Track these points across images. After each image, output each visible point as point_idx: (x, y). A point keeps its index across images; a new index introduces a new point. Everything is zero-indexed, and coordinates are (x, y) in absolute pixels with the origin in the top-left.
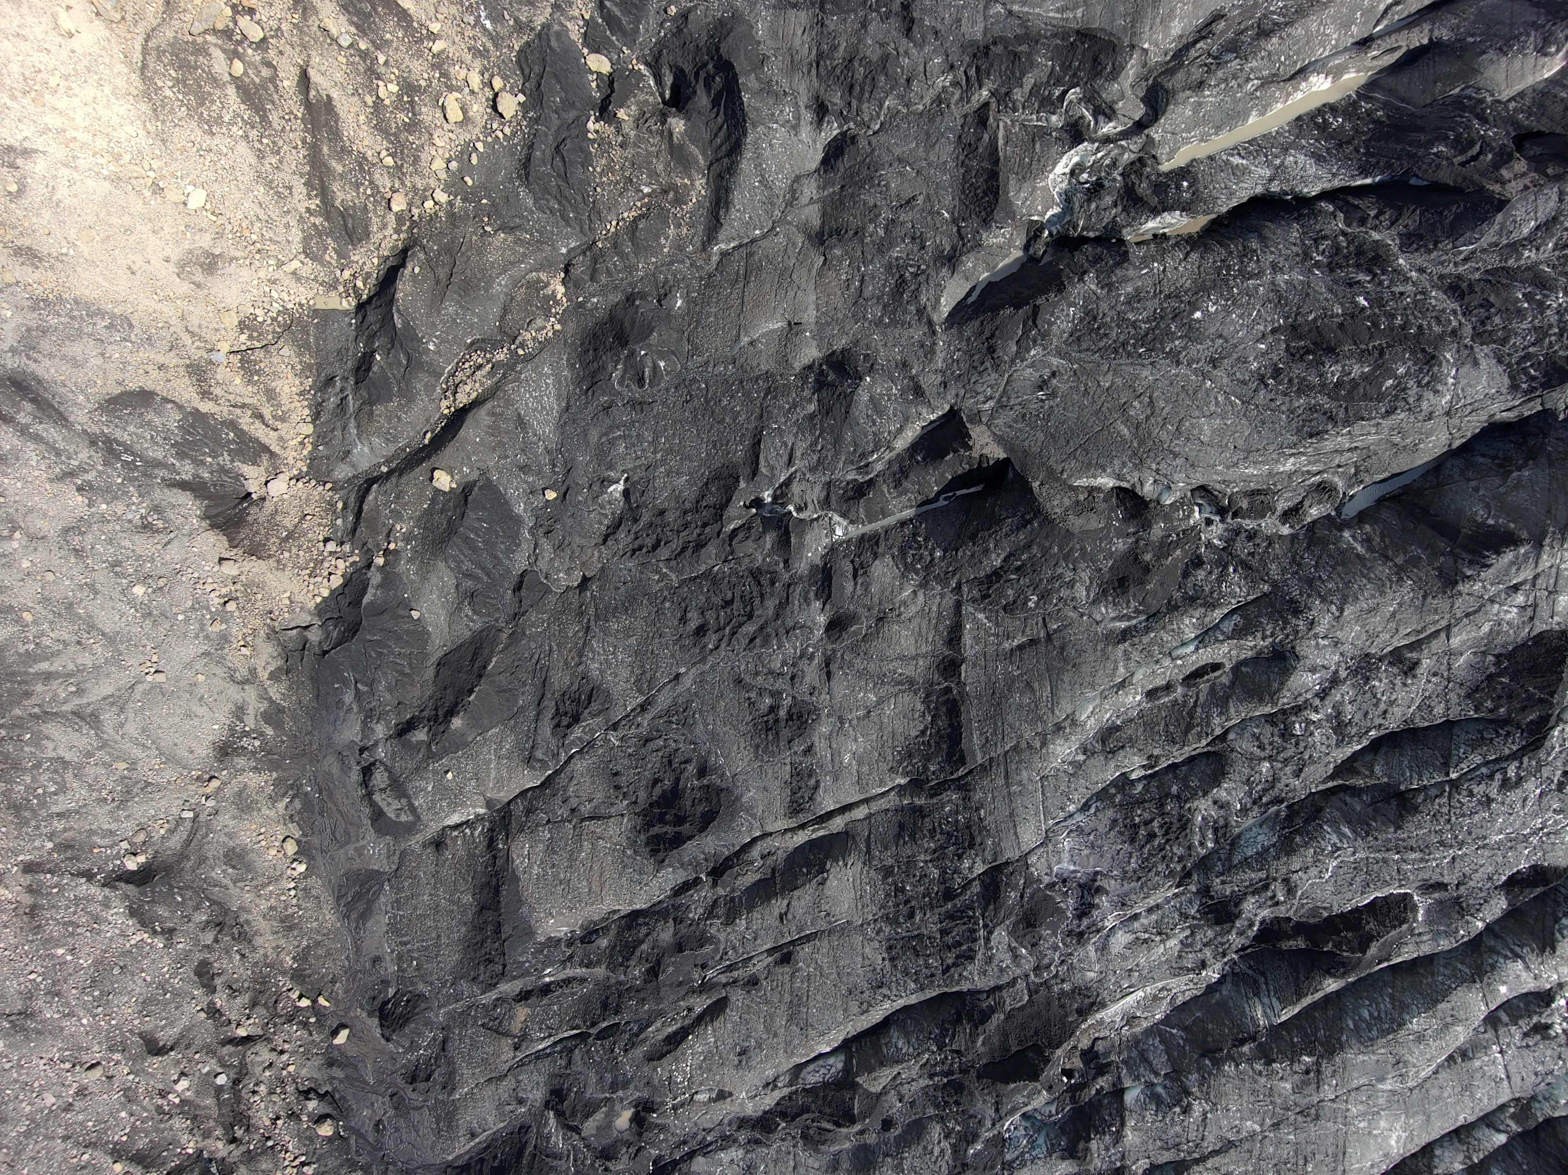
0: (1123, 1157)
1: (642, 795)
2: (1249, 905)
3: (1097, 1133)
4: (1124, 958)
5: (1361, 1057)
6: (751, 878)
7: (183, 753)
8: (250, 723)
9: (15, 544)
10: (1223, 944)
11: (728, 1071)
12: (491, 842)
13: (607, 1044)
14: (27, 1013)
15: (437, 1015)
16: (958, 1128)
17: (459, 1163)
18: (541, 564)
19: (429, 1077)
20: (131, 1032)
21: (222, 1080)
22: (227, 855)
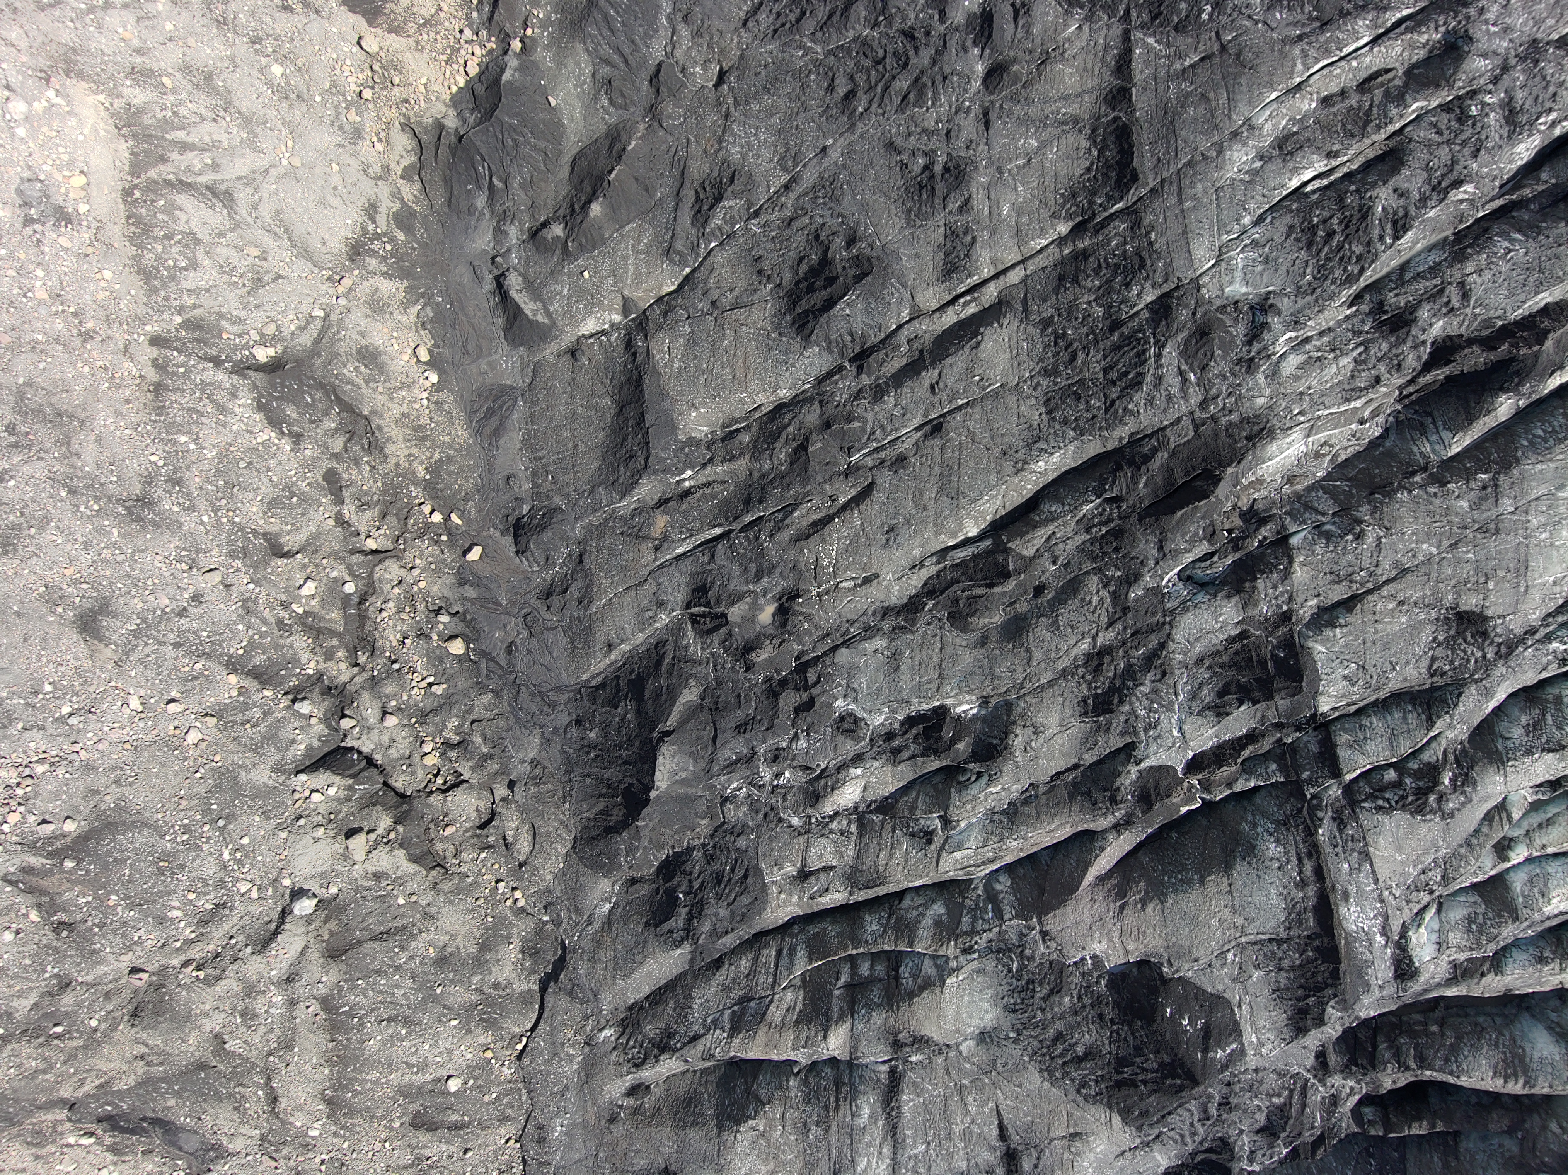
0: (1290, 598)
1: (787, 277)
2: (1424, 313)
3: (1263, 573)
4: (1296, 378)
5: (1539, 467)
6: (897, 363)
7: (315, 244)
8: (382, 223)
9: (161, 7)
10: (1397, 356)
11: (876, 551)
12: (629, 344)
13: (751, 534)
14: (145, 501)
15: (573, 529)
16: (1119, 573)
17: (594, 683)
18: (678, 53)
19: (565, 590)
20: (255, 533)
21: (350, 588)
22: (359, 353)
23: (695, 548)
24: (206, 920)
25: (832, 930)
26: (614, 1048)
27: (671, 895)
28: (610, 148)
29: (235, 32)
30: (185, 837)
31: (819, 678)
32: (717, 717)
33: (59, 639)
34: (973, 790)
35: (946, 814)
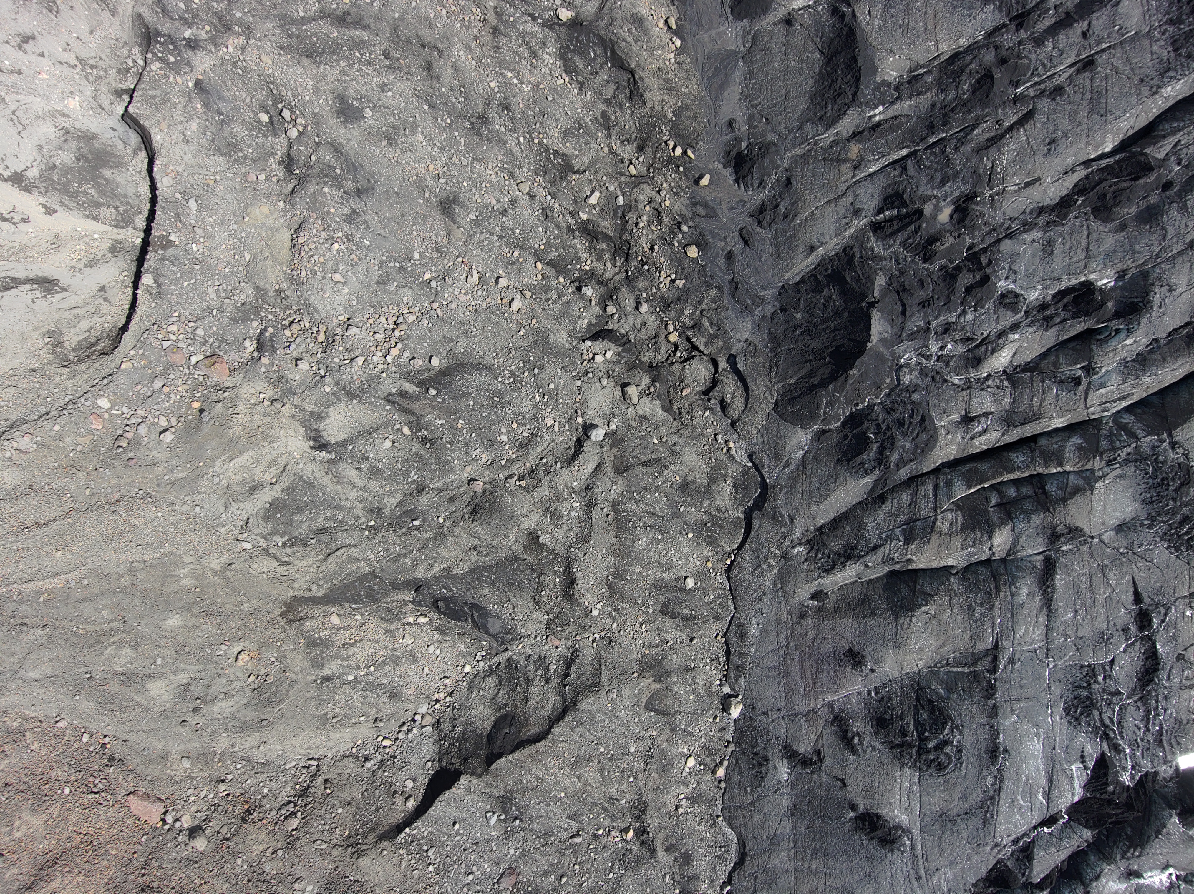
6: (1047, 22)
11: (1039, 159)
12: (835, 12)
13: (936, 151)
14: (483, 120)
15: (782, 159)
17: (794, 281)
19: (777, 206)
20: (556, 153)
21: (621, 201)
22: (632, 17)
23: (884, 167)
24: (523, 446)
25: (984, 467)
26: (806, 560)
27: (861, 436)
30: (511, 380)
31: (990, 262)
32: (904, 296)
33: (425, 218)
34: (1113, 342)
35: (1090, 363)
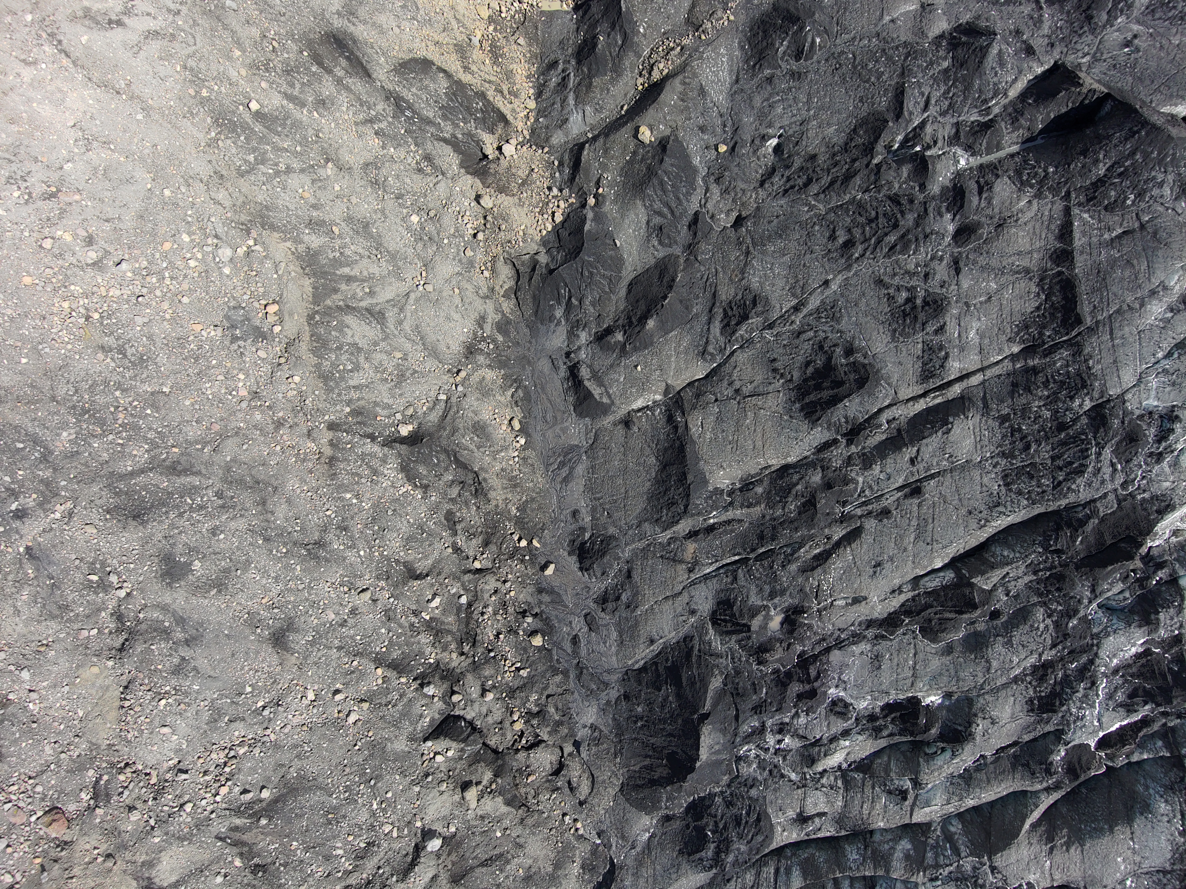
0: (1181, 626)
1: (796, 375)
3: (1163, 607)
6: (878, 437)
7: (441, 347)
8: (488, 329)
9: (329, 172)
11: (865, 579)
12: (670, 419)
13: (766, 563)
14: (320, 544)
15: (623, 552)
16: (1060, 608)
17: (636, 667)
18: (709, 205)
19: (618, 598)
20: (397, 562)
21: (464, 600)
22: (473, 427)
23: (718, 569)
24: (360, 856)
25: (821, 857)
27: (700, 831)
28: (661, 277)
29: (385, 191)
30: (347, 794)
31: (819, 673)
32: (738, 700)
33: (258, 652)
34: (939, 761)
35: (917, 778)
